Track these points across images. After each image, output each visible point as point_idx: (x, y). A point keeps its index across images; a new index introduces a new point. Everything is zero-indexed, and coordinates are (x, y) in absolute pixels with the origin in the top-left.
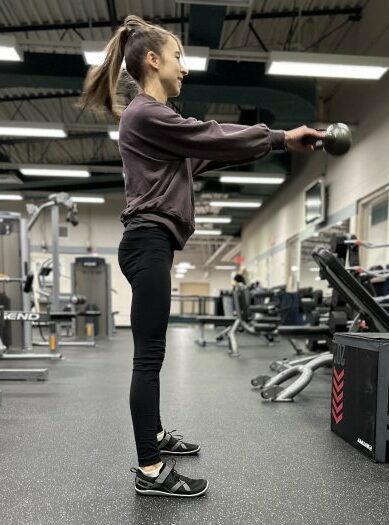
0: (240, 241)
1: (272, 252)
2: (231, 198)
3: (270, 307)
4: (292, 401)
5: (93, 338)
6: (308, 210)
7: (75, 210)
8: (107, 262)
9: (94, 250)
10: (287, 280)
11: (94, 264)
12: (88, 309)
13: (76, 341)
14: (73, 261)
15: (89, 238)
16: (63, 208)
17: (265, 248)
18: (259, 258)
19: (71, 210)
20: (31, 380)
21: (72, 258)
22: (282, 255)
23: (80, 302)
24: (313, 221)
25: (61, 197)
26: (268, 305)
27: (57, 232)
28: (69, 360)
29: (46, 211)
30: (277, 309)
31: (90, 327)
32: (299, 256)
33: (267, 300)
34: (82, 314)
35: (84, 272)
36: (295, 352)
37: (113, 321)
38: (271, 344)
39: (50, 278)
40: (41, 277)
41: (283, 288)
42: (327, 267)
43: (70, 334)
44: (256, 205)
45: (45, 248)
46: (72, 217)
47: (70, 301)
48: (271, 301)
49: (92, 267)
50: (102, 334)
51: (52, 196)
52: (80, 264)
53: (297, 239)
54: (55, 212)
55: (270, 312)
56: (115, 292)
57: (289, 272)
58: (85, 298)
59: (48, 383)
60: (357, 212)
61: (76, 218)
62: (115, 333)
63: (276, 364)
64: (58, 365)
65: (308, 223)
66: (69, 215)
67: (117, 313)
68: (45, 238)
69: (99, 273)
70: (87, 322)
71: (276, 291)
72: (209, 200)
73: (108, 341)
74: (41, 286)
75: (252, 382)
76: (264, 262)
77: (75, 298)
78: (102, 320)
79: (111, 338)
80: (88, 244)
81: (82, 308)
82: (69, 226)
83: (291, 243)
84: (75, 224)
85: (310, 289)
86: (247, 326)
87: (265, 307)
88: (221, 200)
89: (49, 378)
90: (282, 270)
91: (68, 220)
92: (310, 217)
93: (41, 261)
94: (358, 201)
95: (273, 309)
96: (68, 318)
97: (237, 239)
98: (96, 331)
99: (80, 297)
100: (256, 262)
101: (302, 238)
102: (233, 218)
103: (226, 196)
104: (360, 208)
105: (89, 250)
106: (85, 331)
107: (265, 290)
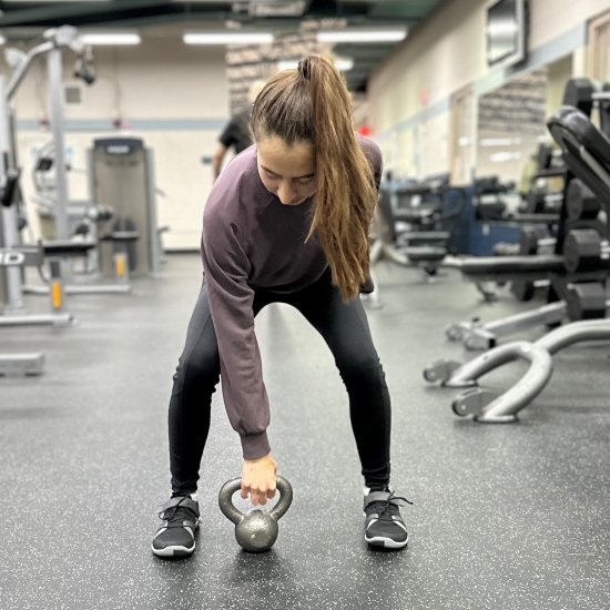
0: (365, 99)
1: (425, 116)
2: (351, 26)
3: (425, 213)
4: (516, 421)
5: (125, 279)
6: (491, 41)
7: (89, 56)
8: (148, 144)
9: (124, 123)
10: (453, 164)
11: (124, 149)
12: (117, 228)
13: (99, 282)
14: (90, 144)
15: (117, 103)
16: (68, 55)
17: (411, 109)
18: (399, 128)
19: (81, 56)
20: (14, 376)
21: (87, 140)
22: (442, 122)
23: (103, 218)
24: (501, 59)
25: (64, 35)
26: (419, 208)
27: (62, 96)
28: (85, 325)
29: (41, 60)
30: (437, 216)
31: (121, 260)
32: (473, 121)
33: (416, 201)
34: (108, 238)
35: (109, 164)
36: (480, 296)
37: (160, 243)
38: (432, 279)
39: (51, 174)
40: (39, 175)
41: (446, 179)
42: (582, 149)
43: (90, 268)
44: (396, 35)
45: (45, 123)
46: (85, 70)
47: (86, 216)
48: (424, 201)
49: (122, 155)
50: (142, 267)
51: (49, 33)
52: (101, 150)
53: (470, 93)
54: (55, 62)
55: (425, 221)
56: (162, 194)
57: (456, 150)
58: (111, 209)
59: (44, 379)
60: (587, 42)
61: (91, 71)
62: (163, 263)
63: (459, 329)
64: (66, 337)
65: (491, 63)
66: (78, 66)
67: (165, 229)
68: (43, 106)
69: (133, 164)
70: (116, 251)
71: (435, 185)
72: (315, 31)
73: (152, 279)
74: (39, 189)
75: (426, 375)
76: (409, 134)
77: (93, 212)
78: (141, 246)
79: (157, 274)
80: (114, 115)
81: (108, 228)
82: (80, 84)
83: (458, 100)
84: (89, 80)
85: (494, 180)
86: (391, 251)
87: (415, 213)
88: (334, 29)
89: (47, 368)
90: (444, 148)
91: (77, 75)
92: (497, 52)
93: (40, 145)
94: (589, 22)
95: (430, 217)
96: (82, 250)
97: (361, 96)
98: (132, 264)
99: (102, 208)
100: (394, 134)
101: (480, 90)
102: (357, 60)
103: (343, 22)
104: (592, 34)
105: (117, 124)
106: (114, 265)
107: (413, 181)
